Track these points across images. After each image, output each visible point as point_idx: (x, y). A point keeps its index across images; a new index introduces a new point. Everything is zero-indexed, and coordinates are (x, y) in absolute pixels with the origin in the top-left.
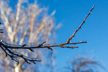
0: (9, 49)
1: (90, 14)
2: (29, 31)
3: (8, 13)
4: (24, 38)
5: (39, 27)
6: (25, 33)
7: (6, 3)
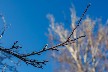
0: (23, 58)
1: (86, 11)
2: (89, 46)
3: (66, 35)
4: (86, 53)
5: (98, 39)
6: (87, 49)
7: (61, 27)
